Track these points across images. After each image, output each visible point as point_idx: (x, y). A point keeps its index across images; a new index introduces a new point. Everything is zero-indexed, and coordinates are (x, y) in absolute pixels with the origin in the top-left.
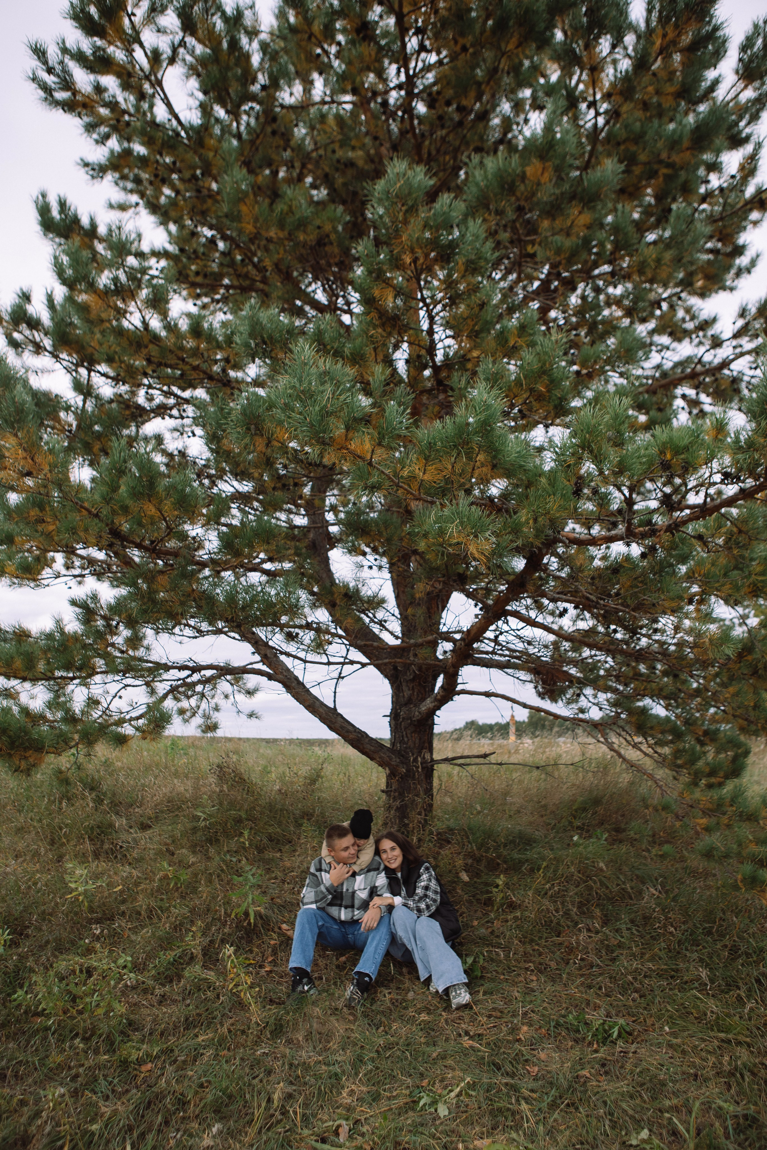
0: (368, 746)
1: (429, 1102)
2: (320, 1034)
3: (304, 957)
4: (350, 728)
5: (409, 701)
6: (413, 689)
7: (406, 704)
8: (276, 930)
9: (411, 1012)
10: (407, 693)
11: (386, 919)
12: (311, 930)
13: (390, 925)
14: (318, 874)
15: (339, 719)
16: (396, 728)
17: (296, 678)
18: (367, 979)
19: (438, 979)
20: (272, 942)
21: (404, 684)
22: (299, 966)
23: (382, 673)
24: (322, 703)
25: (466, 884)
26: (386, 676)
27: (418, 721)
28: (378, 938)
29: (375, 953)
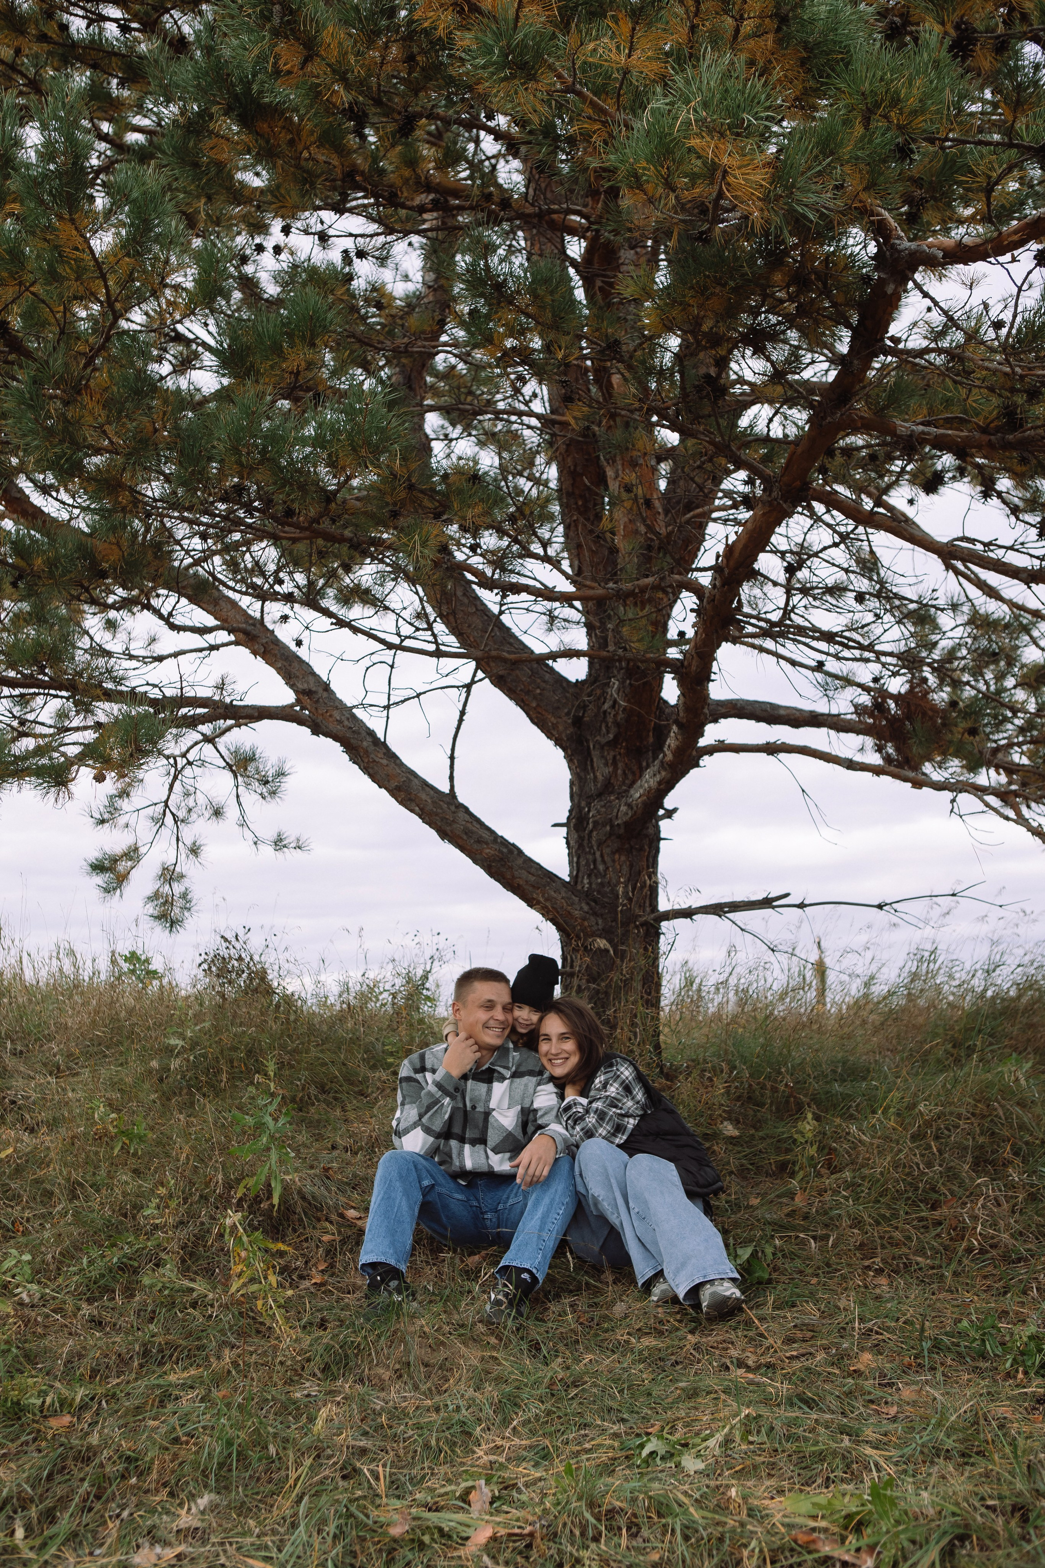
0: (524, 874)
1: (662, 1452)
2: (426, 1365)
3: (393, 1243)
4: (486, 835)
5: (607, 788)
6: (615, 762)
7: (600, 795)
8: (334, 1217)
9: (621, 1335)
10: (602, 771)
11: (565, 1166)
12: (407, 1193)
13: (574, 1177)
14: (419, 1076)
15: (461, 814)
16: (581, 846)
17: (371, 734)
18: (525, 1276)
19: (677, 1272)
20: (326, 1238)
21: (595, 754)
22: (382, 1259)
23: (549, 736)
24: (425, 784)
25: (731, 1140)
26: (558, 743)
27: (626, 824)
28: (546, 1200)
29: (541, 1229)
